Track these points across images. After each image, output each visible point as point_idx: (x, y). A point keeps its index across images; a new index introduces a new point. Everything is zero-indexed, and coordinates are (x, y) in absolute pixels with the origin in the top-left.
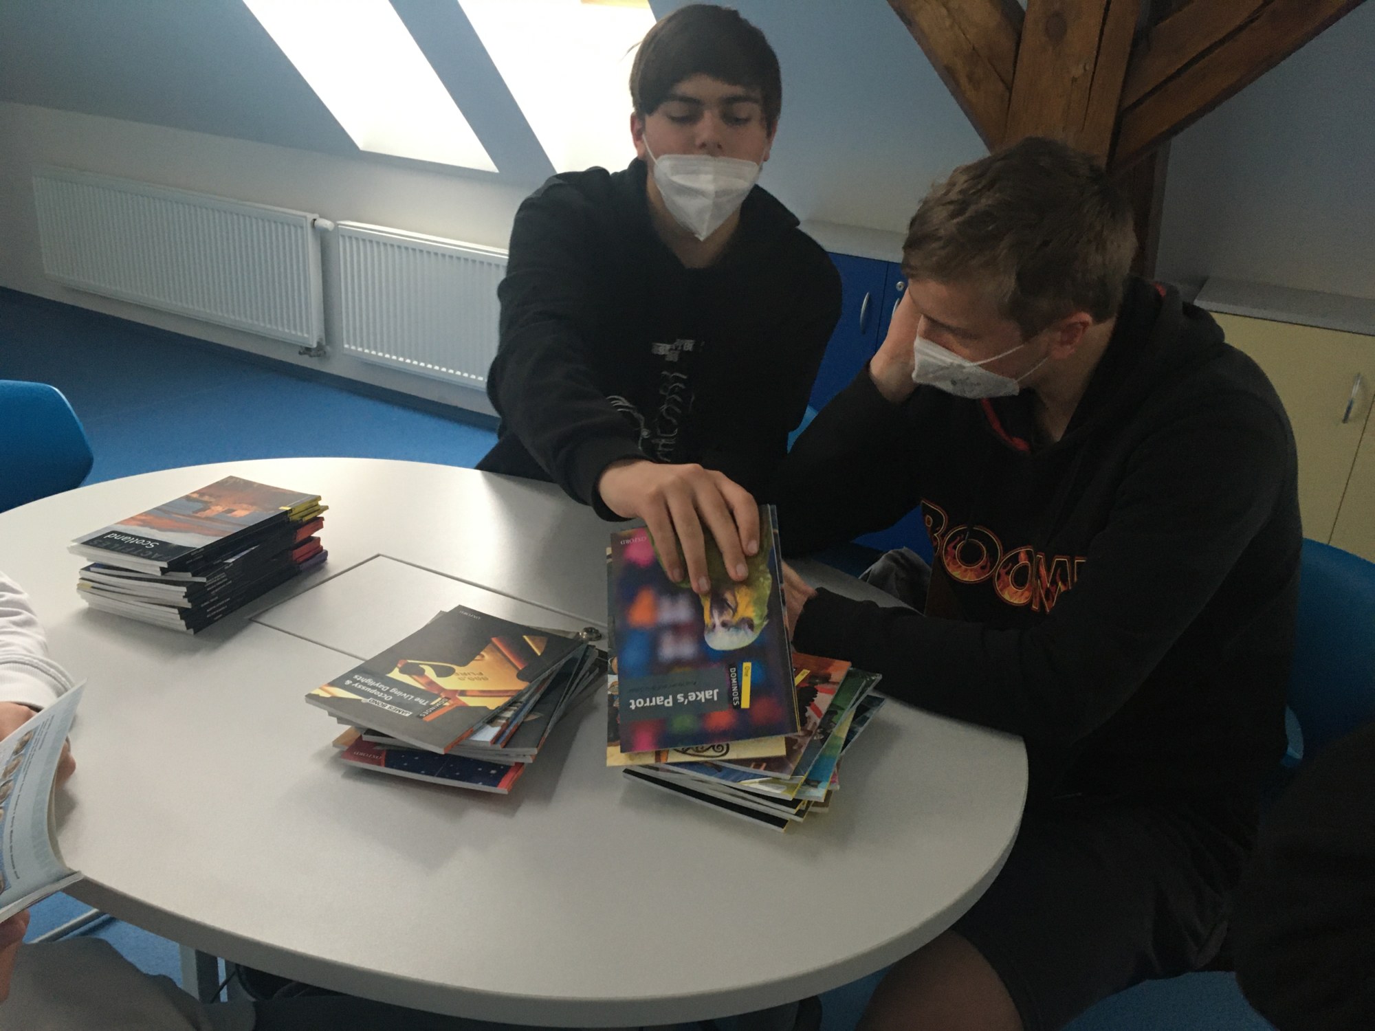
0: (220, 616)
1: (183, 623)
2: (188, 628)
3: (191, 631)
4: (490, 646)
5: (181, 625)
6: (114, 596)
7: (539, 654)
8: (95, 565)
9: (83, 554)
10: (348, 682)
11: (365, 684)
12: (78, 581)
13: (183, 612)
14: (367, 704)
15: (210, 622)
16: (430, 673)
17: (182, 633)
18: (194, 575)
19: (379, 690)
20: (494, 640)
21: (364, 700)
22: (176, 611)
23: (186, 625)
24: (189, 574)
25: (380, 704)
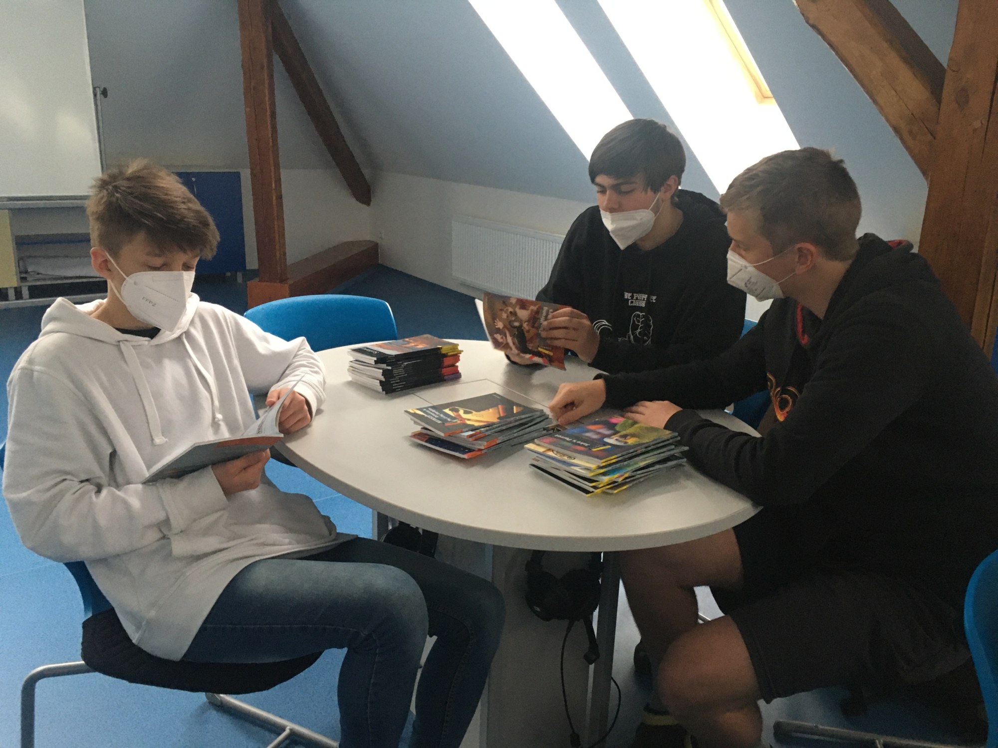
0: (400, 389)
1: (381, 387)
2: (383, 390)
3: (384, 392)
4: (496, 408)
5: (380, 388)
6: (358, 374)
7: (515, 412)
8: (356, 360)
9: (351, 355)
10: (425, 410)
11: (431, 412)
12: (348, 368)
13: (381, 382)
14: (427, 417)
15: (394, 391)
16: (461, 412)
17: (379, 392)
18: (387, 366)
19: (435, 414)
20: (500, 406)
21: (426, 416)
22: (378, 381)
23: (382, 389)
24: (385, 365)
25: (432, 418)
